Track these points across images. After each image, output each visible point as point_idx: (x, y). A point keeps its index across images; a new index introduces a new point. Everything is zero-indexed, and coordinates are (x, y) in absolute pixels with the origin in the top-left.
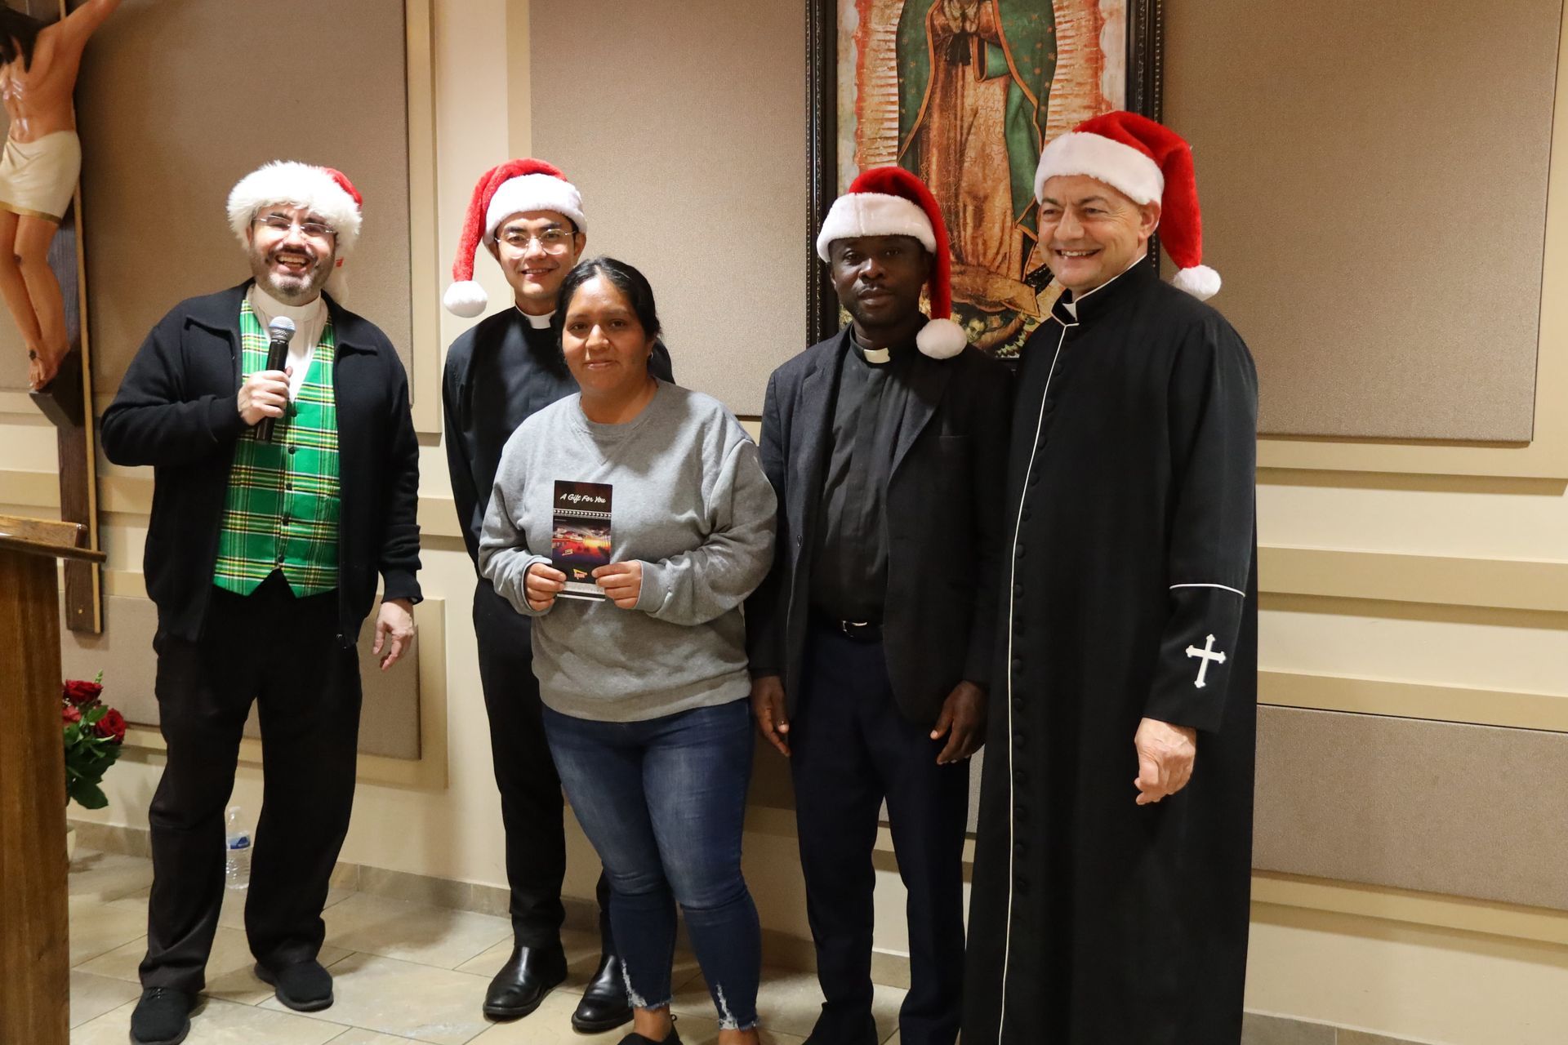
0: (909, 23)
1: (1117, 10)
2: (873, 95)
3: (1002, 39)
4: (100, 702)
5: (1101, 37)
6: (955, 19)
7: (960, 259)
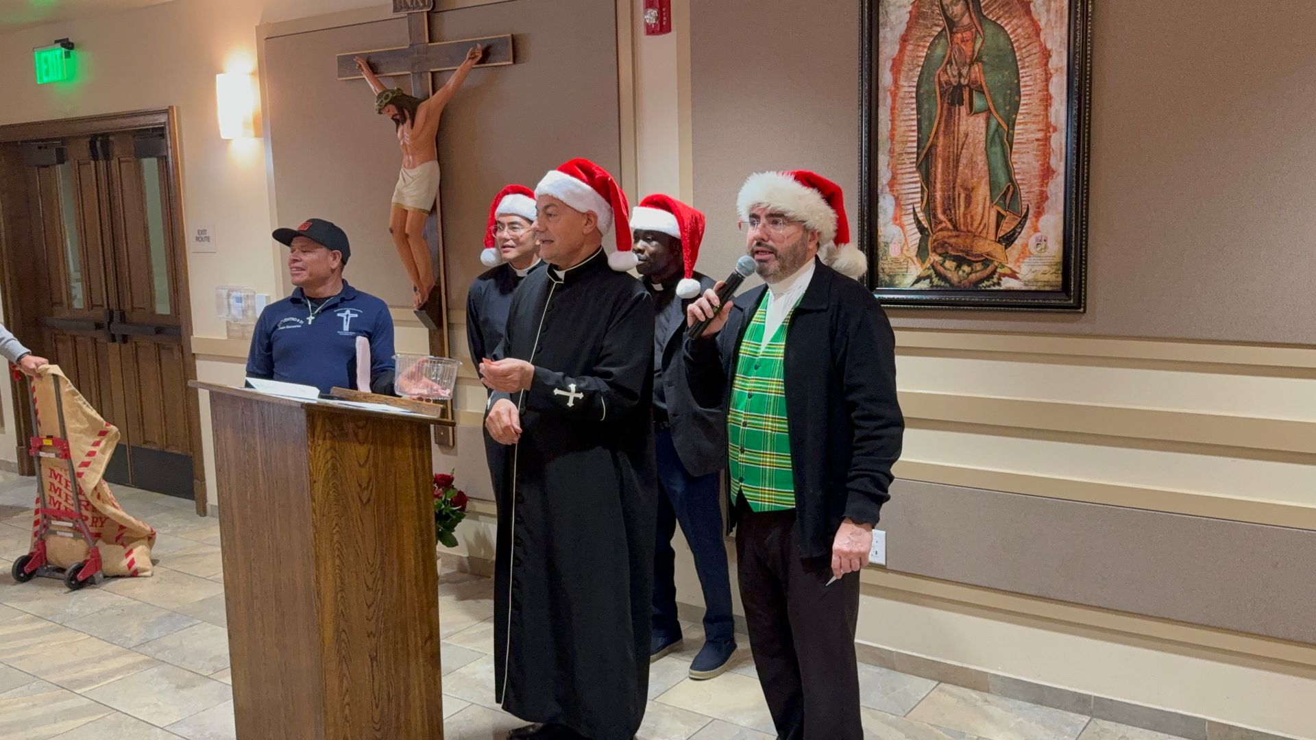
0: (924, 80)
1: (1061, 68)
2: (901, 126)
3: (985, 88)
4: (453, 486)
5: (1050, 85)
6: (954, 76)
7: (955, 227)
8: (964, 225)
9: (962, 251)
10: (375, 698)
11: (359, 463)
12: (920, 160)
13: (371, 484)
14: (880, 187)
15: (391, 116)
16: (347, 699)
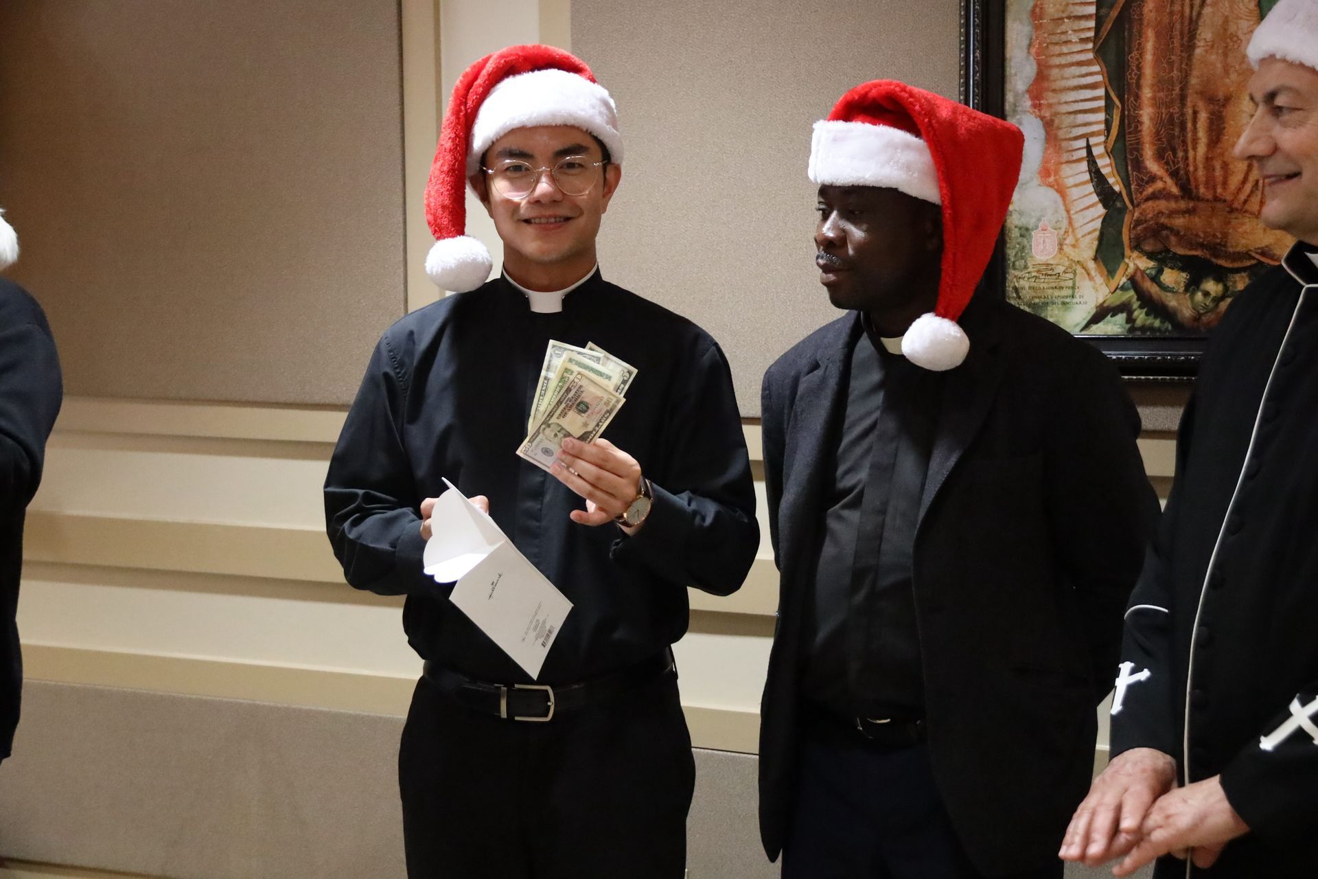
7: (1187, 190)
8: (1207, 183)
9: (1202, 246)
12: (1104, 33)
14: (1010, 97)
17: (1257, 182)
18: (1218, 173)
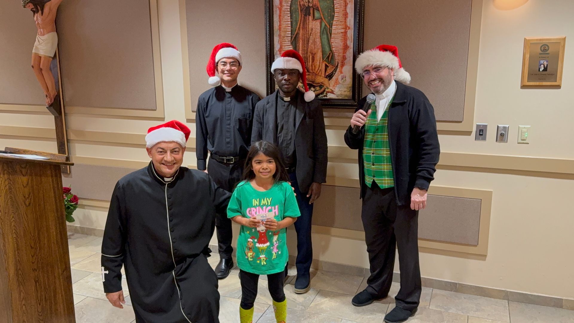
0: (293, 4)
1: (352, 1)
2: (283, 24)
3: (319, 8)
4: (70, 193)
5: (347, 7)
6: (306, 3)
7: (308, 71)
8: (312, 70)
9: (311, 81)
10: (38, 300)
11: (23, 186)
12: (292, 40)
13: (30, 196)
14: (275, 51)
15: (31, 9)
16: (23, 302)
17: (320, 70)
18: (314, 68)
